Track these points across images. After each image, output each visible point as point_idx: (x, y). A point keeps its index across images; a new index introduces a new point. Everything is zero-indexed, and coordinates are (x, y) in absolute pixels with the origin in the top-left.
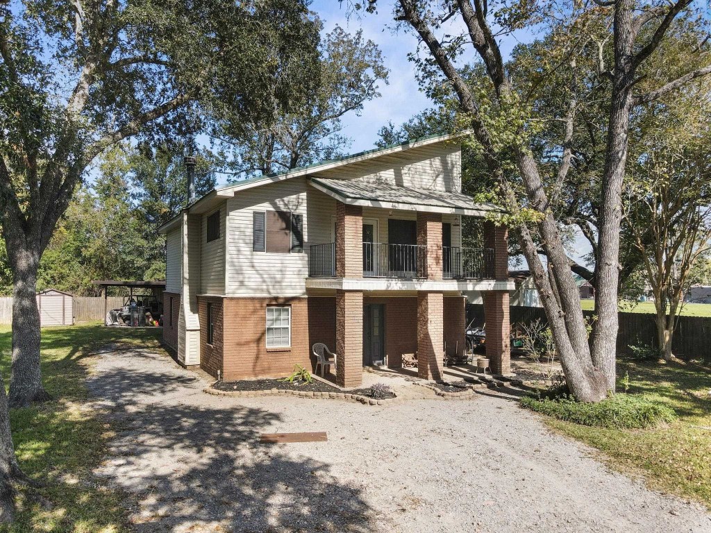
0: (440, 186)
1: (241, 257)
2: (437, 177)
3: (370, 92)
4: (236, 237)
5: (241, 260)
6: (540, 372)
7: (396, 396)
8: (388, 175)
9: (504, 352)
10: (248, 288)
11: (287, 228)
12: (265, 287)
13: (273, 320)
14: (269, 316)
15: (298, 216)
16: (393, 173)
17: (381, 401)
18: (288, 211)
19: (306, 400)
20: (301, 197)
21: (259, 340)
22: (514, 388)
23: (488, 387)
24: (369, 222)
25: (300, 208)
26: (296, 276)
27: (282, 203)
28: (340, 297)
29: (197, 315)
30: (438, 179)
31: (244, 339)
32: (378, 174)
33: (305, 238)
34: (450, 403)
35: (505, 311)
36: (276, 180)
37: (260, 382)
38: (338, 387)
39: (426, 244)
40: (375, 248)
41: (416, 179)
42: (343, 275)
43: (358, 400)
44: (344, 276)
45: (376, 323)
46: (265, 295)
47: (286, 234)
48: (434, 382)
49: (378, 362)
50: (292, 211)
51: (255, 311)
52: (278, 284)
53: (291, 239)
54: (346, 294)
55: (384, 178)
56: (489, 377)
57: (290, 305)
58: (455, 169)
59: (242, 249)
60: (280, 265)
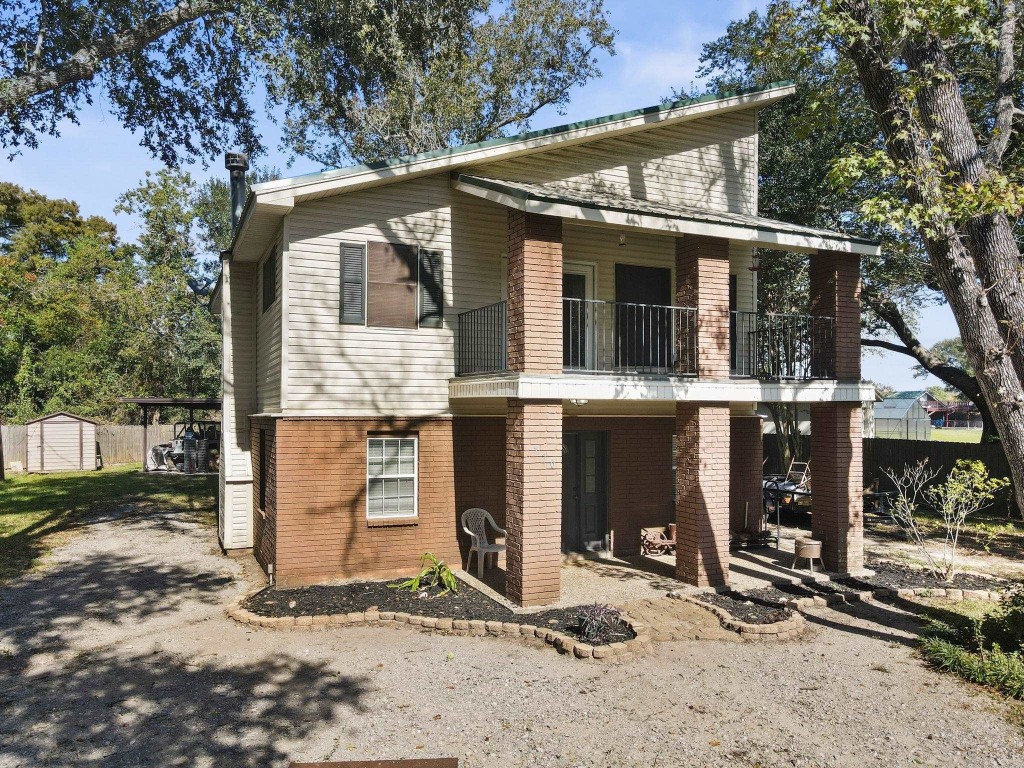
0: (718, 202)
1: (318, 335)
2: (713, 182)
3: (582, 71)
4: (307, 294)
5: (319, 342)
6: (920, 567)
7: (635, 635)
8: (616, 177)
9: (852, 526)
10: (332, 397)
11: (412, 278)
12: (368, 397)
13: (381, 463)
14: (371, 455)
15: (435, 254)
16: (626, 174)
17: (601, 650)
18: (414, 243)
19: (436, 637)
20: (440, 216)
21: (354, 504)
22: (884, 606)
23: (829, 605)
24: (577, 270)
25: (438, 238)
26: (431, 376)
27: (401, 227)
28: (513, 416)
29: (249, 453)
30: (713, 188)
31: (320, 502)
32: (596, 175)
33: (449, 298)
34: (758, 650)
35: (854, 445)
36: (386, 175)
37: (353, 590)
38: (507, 603)
39: (696, 305)
40: (588, 311)
41: (673, 188)
42: (519, 366)
43: (549, 642)
44: (523, 370)
45: (590, 468)
46: (370, 413)
47: (410, 289)
48: (712, 590)
49: (594, 543)
50: (423, 243)
51: (345, 445)
52: (394, 390)
53: (420, 299)
54: (527, 408)
55: (608, 184)
56: (822, 578)
57: (417, 433)
58: (747, 170)
59: (319, 319)
60: (399, 353)
